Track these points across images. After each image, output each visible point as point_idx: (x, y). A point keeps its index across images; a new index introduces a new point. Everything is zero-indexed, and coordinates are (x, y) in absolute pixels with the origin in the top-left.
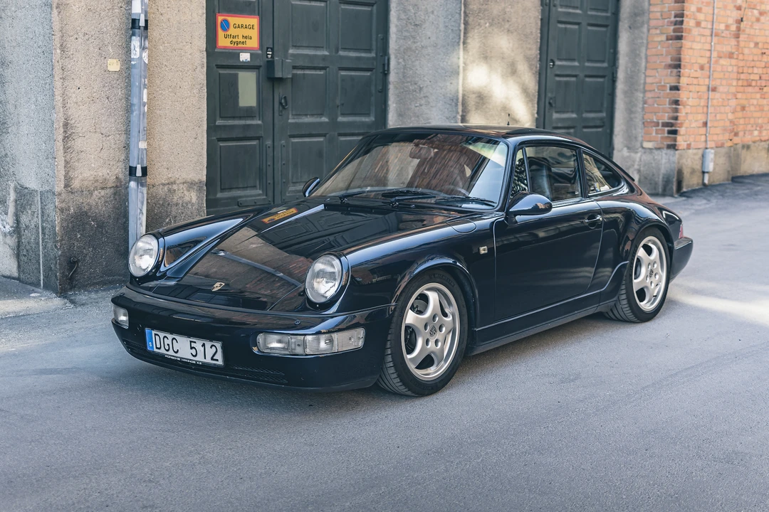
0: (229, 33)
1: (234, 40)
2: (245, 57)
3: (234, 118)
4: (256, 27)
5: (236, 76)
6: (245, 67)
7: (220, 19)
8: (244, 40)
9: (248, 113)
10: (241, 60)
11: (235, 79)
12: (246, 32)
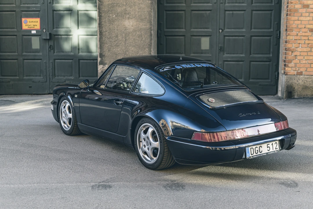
0: (27, 24)
1: (29, 26)
2: (34, 32)
3: (30, 52)
4: (39, 22)
5: (31, 38)
6: (34, 35)
7: (23, 20)
8: (34, 26)
9: (36, 51)
10: (32, 33)
11: (30, 40)
12: (34, 24)
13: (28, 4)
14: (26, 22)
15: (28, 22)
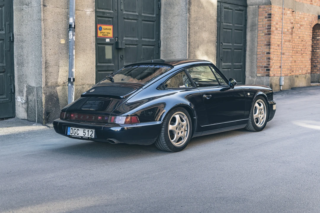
0: (102, 31)
1: (104, 34)
2: (108, 40)
3: (104, 63)
4: (112, 29)
5: (104, 47)
6: (108, 44)
7: (99, 26)
8: (107, 34)
9: (109, 61)
10: (106, 41)
11: (104, 48)
12: (108, 31)
13: (102, 9)
14: (101, 29)
15: (103, 29)
